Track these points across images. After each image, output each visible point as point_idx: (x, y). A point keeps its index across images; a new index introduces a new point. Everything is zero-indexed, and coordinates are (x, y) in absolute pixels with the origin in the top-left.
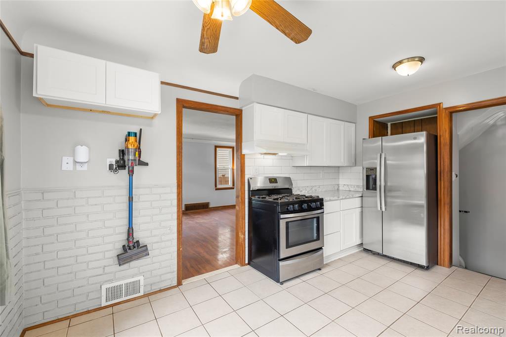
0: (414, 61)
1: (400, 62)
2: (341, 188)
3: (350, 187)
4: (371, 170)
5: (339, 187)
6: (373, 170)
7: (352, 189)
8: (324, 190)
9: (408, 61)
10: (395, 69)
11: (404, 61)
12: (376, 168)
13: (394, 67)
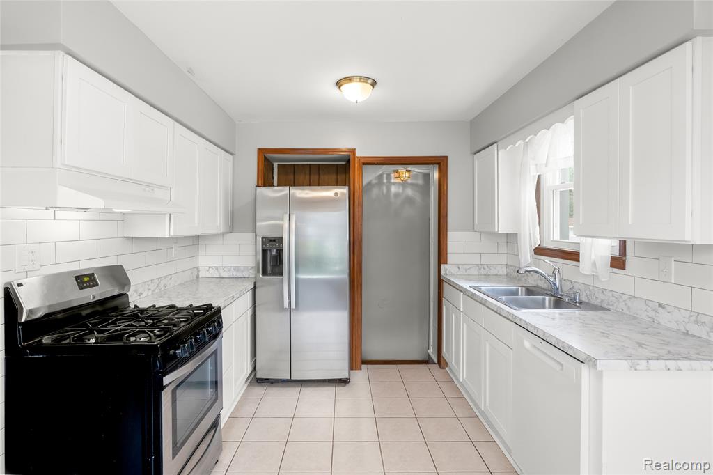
0: (367, 83)
1: (350, 79)
2: (202, 274)
3: (221, 271)
4: (271, 240)
5: (198, 271)
6: (274, 240)
7: (225, 275)
8: (178, 283)
9: (360, 81)
10: (340, 87)
11: (355, 79)
12: (281, 239)
13: (339, 84)
